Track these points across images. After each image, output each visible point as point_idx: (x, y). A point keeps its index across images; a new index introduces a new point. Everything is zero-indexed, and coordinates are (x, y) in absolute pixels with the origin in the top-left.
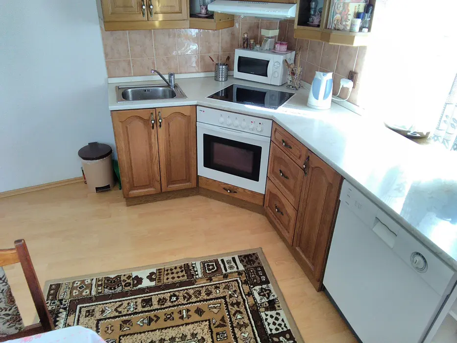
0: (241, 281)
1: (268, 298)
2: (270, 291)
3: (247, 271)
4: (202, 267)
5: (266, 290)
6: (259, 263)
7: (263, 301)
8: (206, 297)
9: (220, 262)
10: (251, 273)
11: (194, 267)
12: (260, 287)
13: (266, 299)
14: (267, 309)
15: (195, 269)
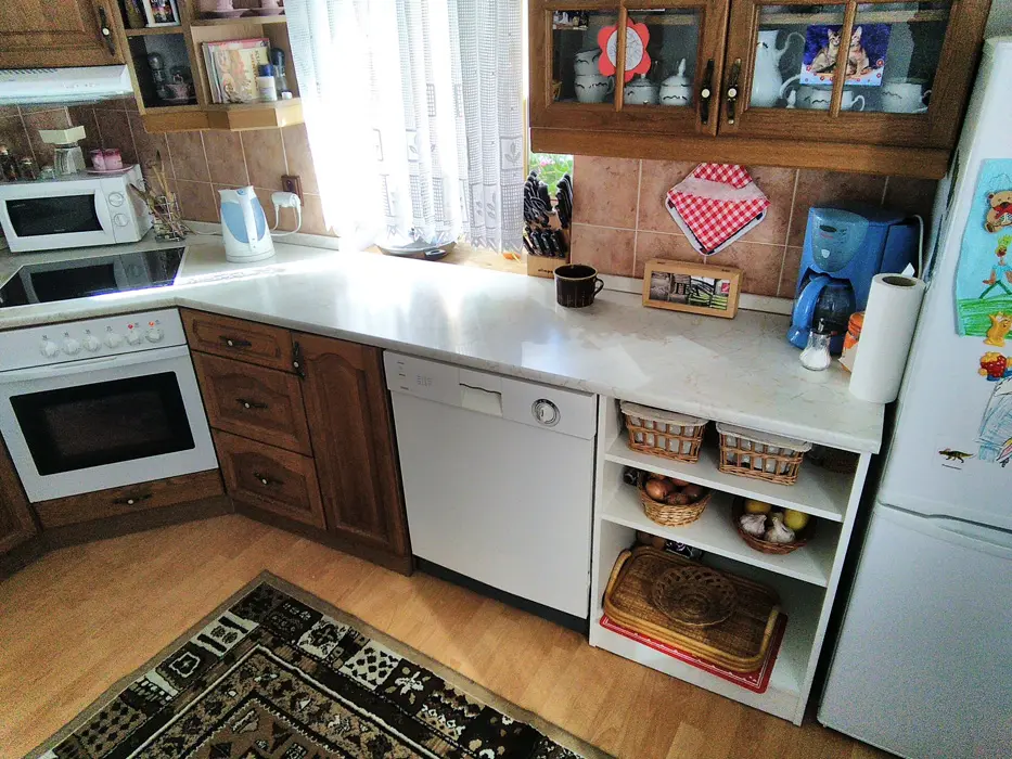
0: (267, 646)
1: (335, 641)
2: (331, 626)
3: (266, 624)
4: (166, 675)
5: (323, 631)
6: (280, 597)
7: (329, 649)
8: (214, 719)
9: (200, 644)
10: (276, 621)
11: (147, 688)
12: (310, 632)
13: (332, 643)
14: (345, 657)
15: (154, 688)
